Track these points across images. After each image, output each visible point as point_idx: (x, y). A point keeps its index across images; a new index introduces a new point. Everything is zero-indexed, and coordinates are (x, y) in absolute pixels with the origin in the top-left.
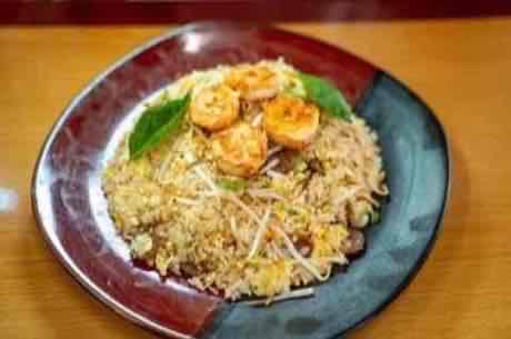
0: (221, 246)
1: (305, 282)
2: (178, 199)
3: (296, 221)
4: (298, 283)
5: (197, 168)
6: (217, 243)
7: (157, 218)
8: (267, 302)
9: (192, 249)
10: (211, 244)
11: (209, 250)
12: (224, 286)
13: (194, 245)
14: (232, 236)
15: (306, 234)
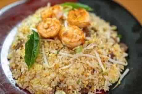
0: (91, 74)
1: (123, 69)
2: (63, 68)
3: (105, 50)
4: (121, 71)
5: (60, 53)
6: (88, 74)
7: (59, 81)
8: (119, 82)
9: (80, 83)
10: (86, 76)
11: (87, 78)
12: (101, 88)
13: (80, 81)
14: (91, 68)
15: (111, 52)
